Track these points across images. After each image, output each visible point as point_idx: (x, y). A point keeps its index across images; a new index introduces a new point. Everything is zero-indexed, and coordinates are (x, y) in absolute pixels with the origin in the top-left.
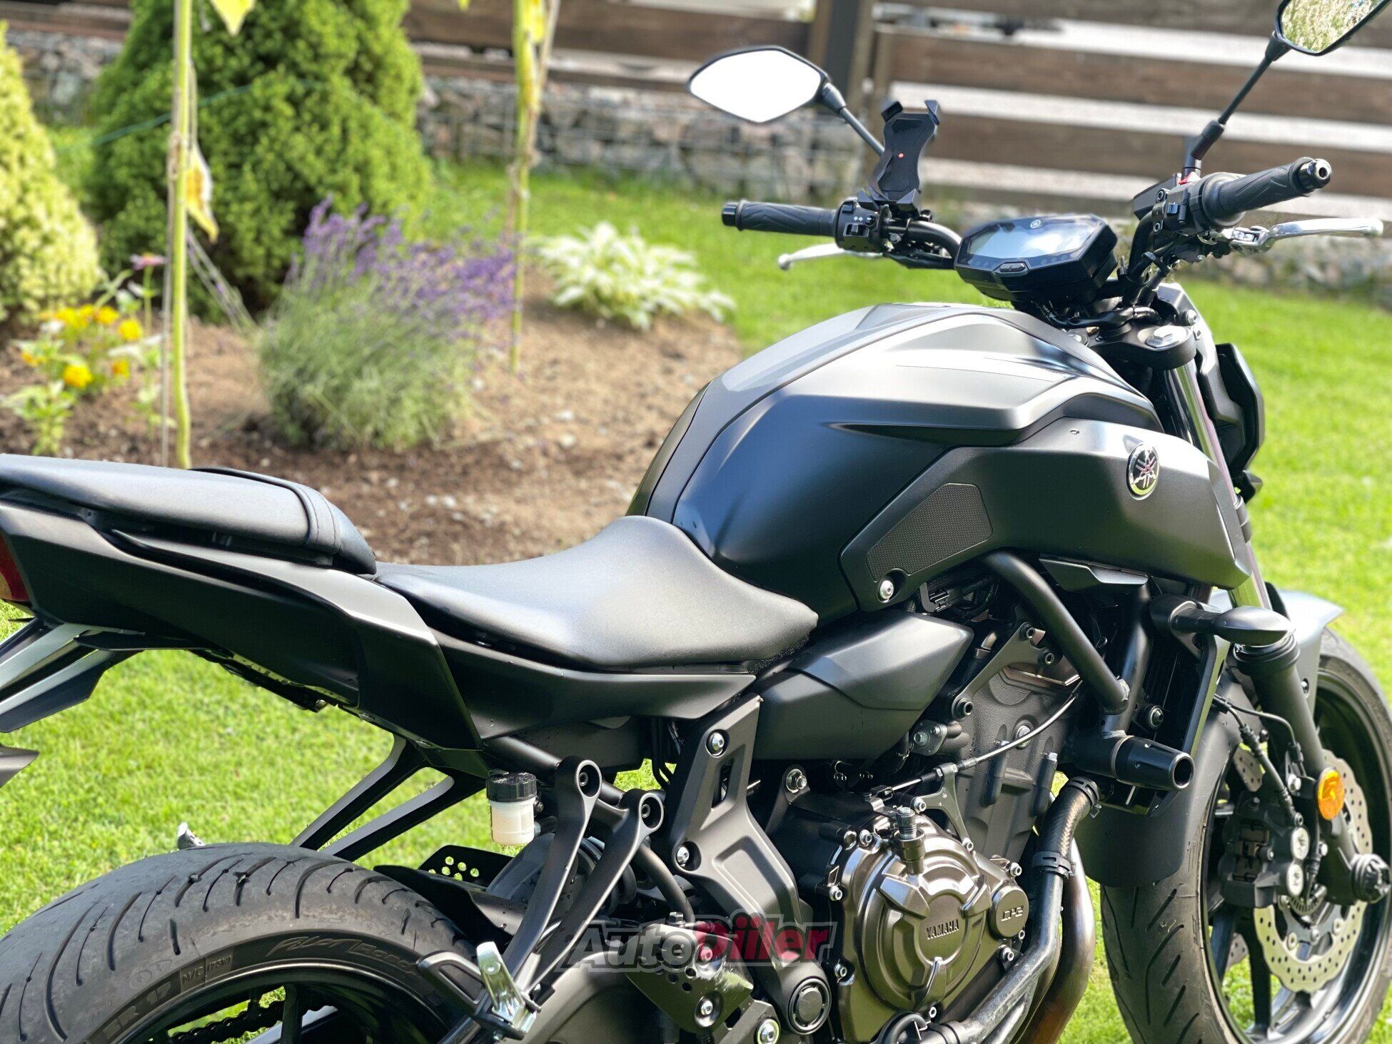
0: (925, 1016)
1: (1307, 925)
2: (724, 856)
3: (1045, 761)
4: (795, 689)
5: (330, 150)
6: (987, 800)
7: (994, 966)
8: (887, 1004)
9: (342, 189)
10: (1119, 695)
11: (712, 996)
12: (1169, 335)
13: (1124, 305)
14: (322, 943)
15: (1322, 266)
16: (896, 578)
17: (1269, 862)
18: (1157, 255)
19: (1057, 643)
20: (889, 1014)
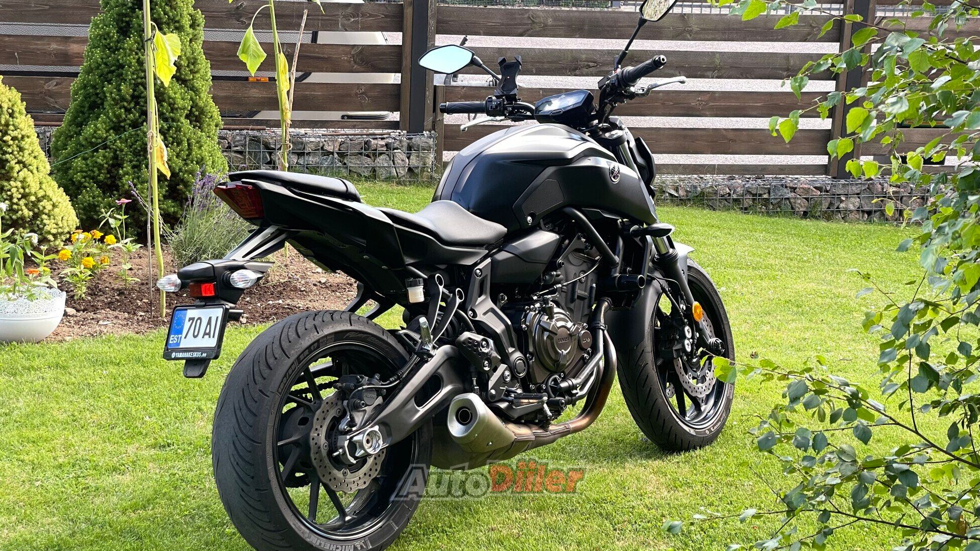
0: (560, 376)
1: (696, 372)
2: (485, 314)
3: (592, 287)
4: (502, 256)
5: (184, 154)
6: (572, 300)
7: (581, 361)
8: (548, 370)
9: (192, 172)
10: (615, 261)
11: (487, 359)
12: (616, 133)
13: (599, 123)
14: (360, 335)
15: (677, 190)
16: (532, 215)
17: (677, 340)
18: (610, 101)
19: (592, 240)
20: (548, 373)
